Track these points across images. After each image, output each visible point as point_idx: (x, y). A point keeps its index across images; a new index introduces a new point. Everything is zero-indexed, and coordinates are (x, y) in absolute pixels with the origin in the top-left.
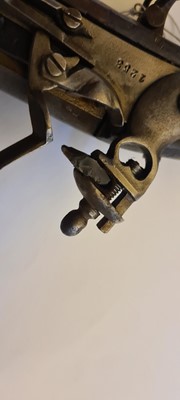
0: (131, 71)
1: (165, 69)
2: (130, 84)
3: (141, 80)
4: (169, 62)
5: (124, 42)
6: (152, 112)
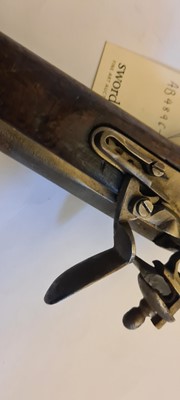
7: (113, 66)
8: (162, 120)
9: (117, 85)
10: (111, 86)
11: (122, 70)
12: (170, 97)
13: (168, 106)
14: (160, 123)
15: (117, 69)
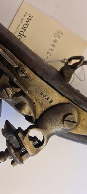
0: (46, 97)
1: (63, 100)
2: (44, 103)
3: (50, 102)
4: (66, 97)
5: (46, 84)
6: (50, 119)
7: (25, 15)
8: (50, 52)
9: (25, 26)
10: (22, 26)
11: (30, 18)
12: (57, 39)
13: (54, 44)
14: (48, 53)
15: (27, 17)
